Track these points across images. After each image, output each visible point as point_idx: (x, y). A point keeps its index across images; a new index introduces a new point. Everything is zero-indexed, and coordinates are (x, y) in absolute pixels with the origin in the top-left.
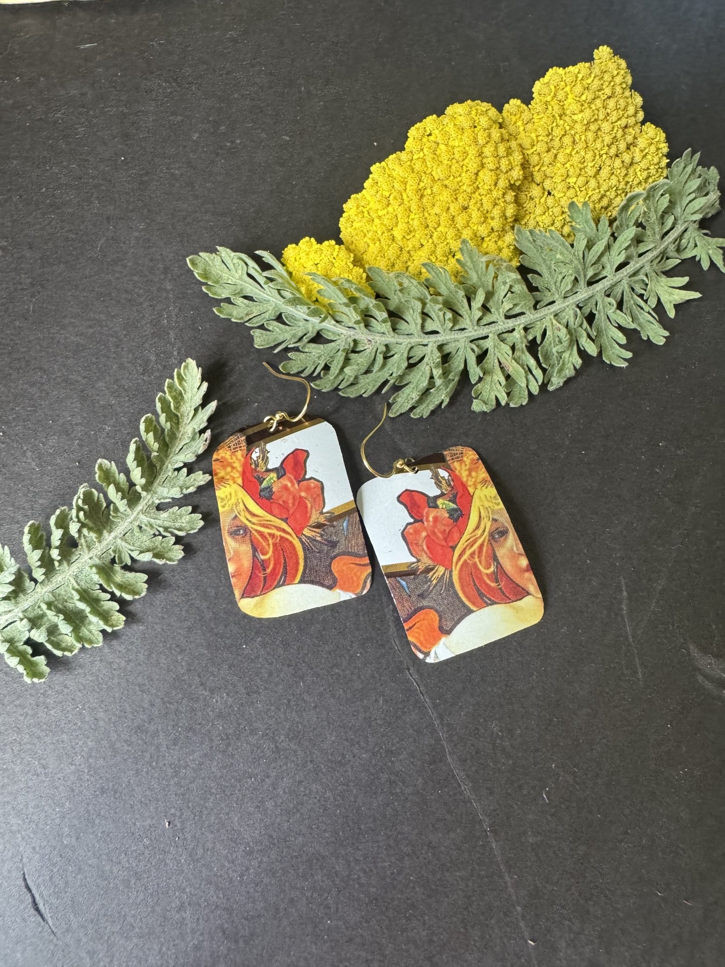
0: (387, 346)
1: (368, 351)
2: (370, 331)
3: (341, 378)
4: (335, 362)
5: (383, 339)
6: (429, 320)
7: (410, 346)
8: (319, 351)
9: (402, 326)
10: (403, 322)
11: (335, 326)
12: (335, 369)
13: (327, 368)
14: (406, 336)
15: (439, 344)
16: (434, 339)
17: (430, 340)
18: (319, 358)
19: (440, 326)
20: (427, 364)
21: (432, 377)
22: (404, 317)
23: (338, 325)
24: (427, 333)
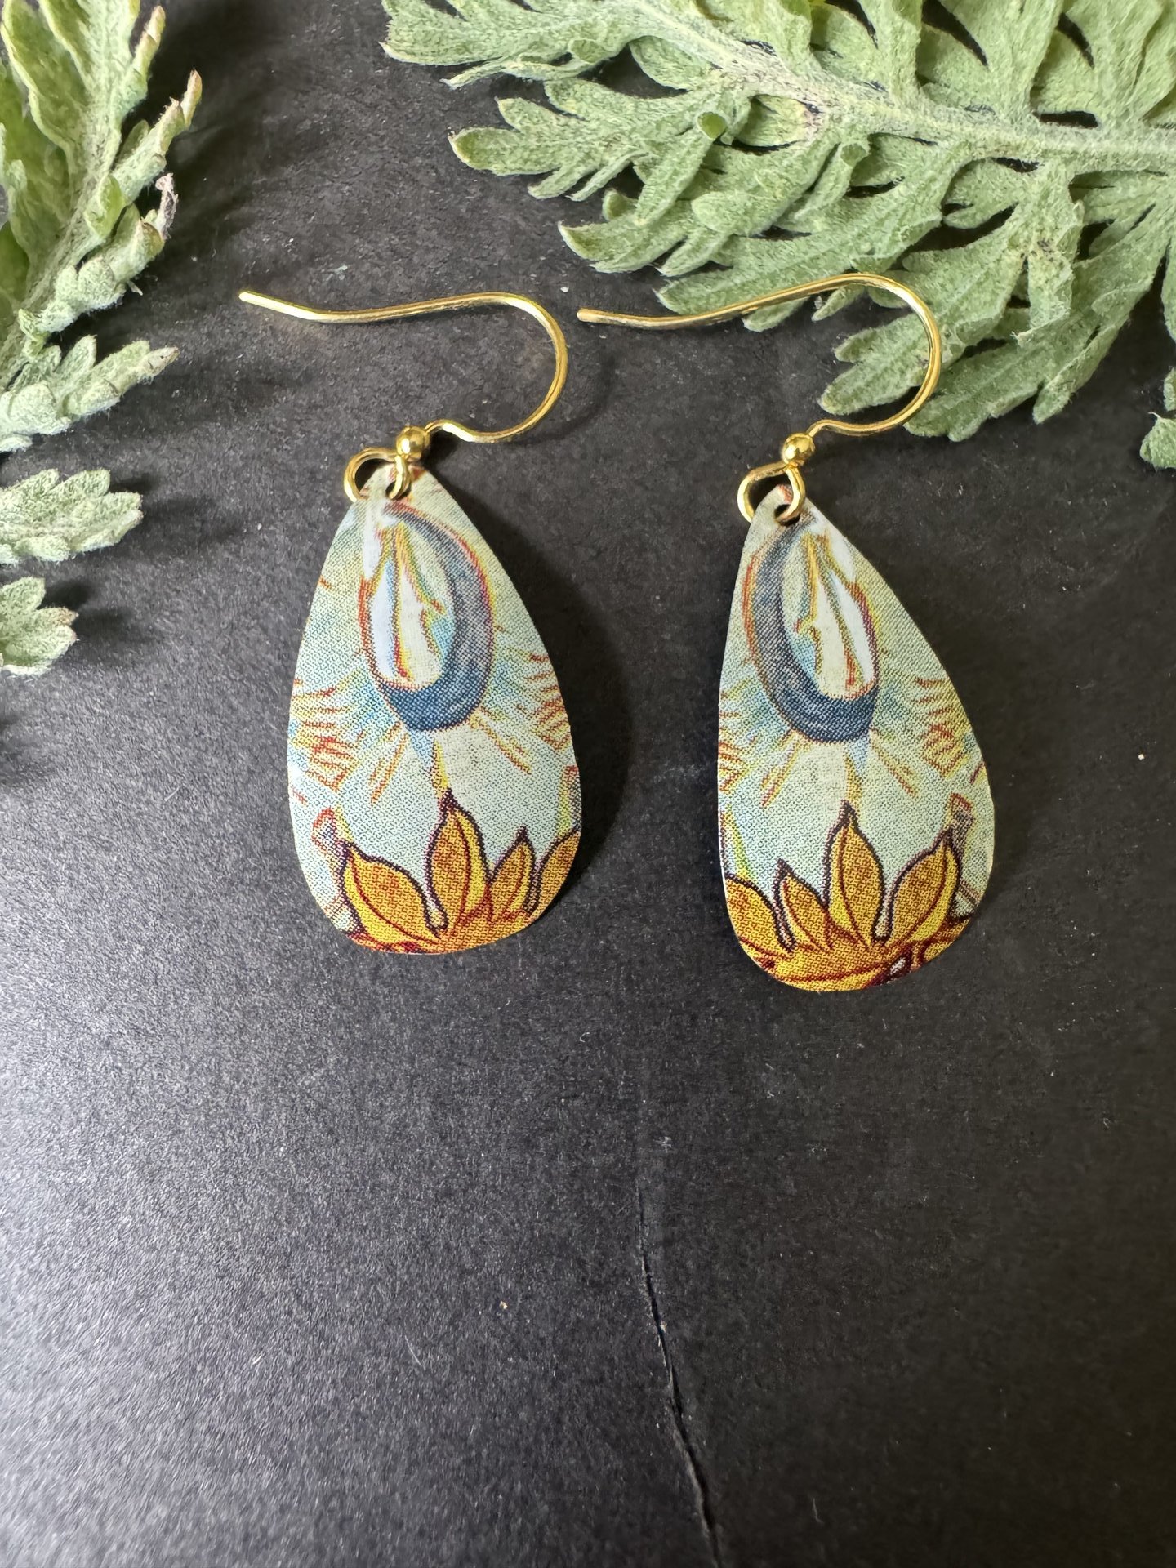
0: (875, 139)
1: (798, 150)
2: (824, 65)
3: (673, 233)
4: (666, 167)
5: (869, 107)
6: (1073, 61)
7: (964, 157)
8: (612, 119)
9: (957, 67)
10: (966, 53)
11: (695, 27)
12: (656, 195)
13: (628, 182)
14: (960, 112)
15: (1084, 169)
16: (1070, 145)
17: (1055, 144)
18: (610, 143)
19: (1108, 93)
20: (1013, 245)
21: (1018, 300)
22: (974, 35)
23: (707, 24)
24: (1046, 118)
